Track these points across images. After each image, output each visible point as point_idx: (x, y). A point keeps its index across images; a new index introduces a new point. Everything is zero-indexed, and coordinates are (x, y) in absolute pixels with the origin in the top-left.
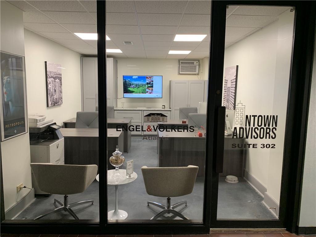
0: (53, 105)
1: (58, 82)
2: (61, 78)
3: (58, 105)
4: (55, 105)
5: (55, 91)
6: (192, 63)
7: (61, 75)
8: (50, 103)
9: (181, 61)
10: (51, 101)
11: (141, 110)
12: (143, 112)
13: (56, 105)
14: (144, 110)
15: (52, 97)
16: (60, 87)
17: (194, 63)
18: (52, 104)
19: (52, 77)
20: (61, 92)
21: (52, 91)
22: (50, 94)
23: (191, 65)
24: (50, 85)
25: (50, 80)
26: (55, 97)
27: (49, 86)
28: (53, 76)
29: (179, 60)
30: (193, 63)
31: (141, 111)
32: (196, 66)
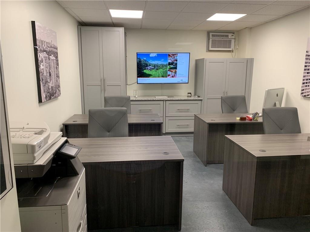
0: (48, 99)
1: (53, 60)
2: (57, 53)
3: (55, 97)
4: (51, 98)
5: (50, 75)
6: (225, 36)
7: (57, 49)
8: (45, 96)
9: (211, 34)
12: (165, 102)
14: (166, 100)
15: (47, 86)
16: (56, 68)
17: (229, 36)
19: (44, 51)
20: (58, 77)
21: (45, 74)
22: (43, 80)
23: (225, 39)
25: (41, 56)
26: (51, 85)
27: (42, 67)
28: (46, 49)
29: (208, 32)
30: (227, 36)
32: (231, 40)
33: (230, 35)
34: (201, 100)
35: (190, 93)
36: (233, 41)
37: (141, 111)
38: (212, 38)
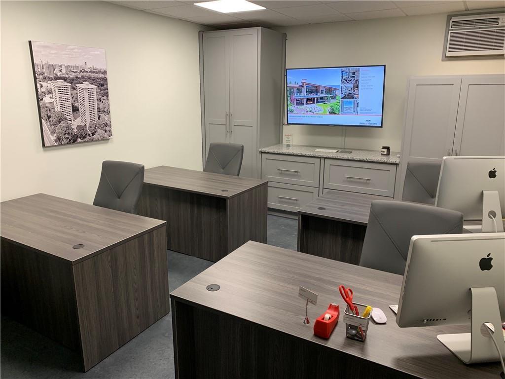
0: (65, 141)
1: (89, 90)
2: (105, 80)
3: (92, 141)
4: (76, 140)
5: (75, 109)
7: (105, 72)
8: (53, 138)
9: (452, 20)
10: (53, 132)
11: (320, 158)
12: (322, 161)
13: (79, 140)
14: (326, 158)
15: (63, 124)
16: (99, 100)
17: (500, 21)
18: (59, 139)
19: (57, 78)
20: (104, 112)
21: (58, 108)
22: (49, 117)
23: (488, 28)
24: (48, 96)
25: (48, 85)
26: (75, 124)
27: (47, 99)
28: (67, 76)
29: (448, 16)
30: (496, 20)
33: (504, 18)
34: (397, 164)
35: (388, 148)
37: (283, 172)
38: (452, 30)
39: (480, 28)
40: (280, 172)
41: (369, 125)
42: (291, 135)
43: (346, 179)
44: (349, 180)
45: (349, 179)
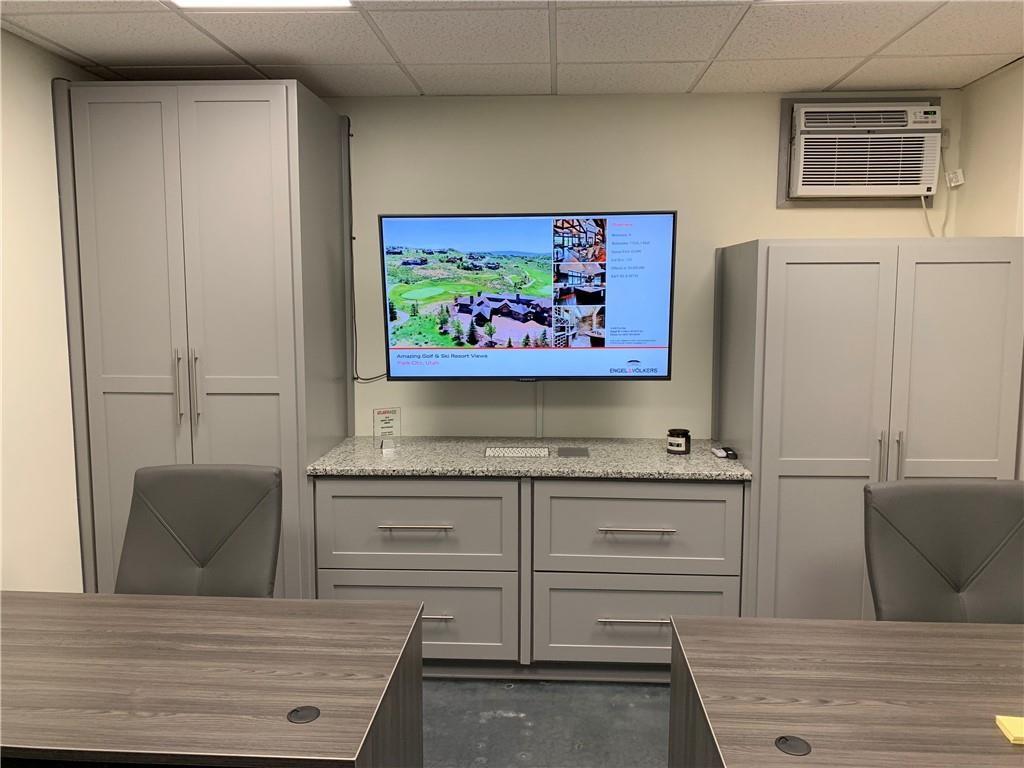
6: (887, 120)
9: (801, 111)
11: (518, 479)
12: (526, 488)
14: (533, 479)
17: (911, 118)
23: (885, 132)
29: (783, 101)
30: (900, 116)
31: (515, 484)
32: (921, 140)
33: (914, 113)
34: (743, 483)
35: (684, 434)
36: (932, 144)
37: (395, 533)
38: (808, 132)
39: (869, 132)
40: (387, 533)
41: (637, 374)
42: (394, 412)
43: (602, 536)
44: (613, 539)
45: (609, 536)
